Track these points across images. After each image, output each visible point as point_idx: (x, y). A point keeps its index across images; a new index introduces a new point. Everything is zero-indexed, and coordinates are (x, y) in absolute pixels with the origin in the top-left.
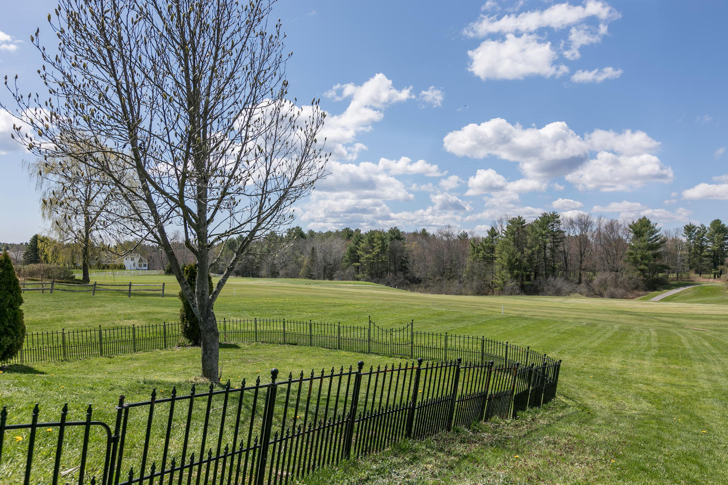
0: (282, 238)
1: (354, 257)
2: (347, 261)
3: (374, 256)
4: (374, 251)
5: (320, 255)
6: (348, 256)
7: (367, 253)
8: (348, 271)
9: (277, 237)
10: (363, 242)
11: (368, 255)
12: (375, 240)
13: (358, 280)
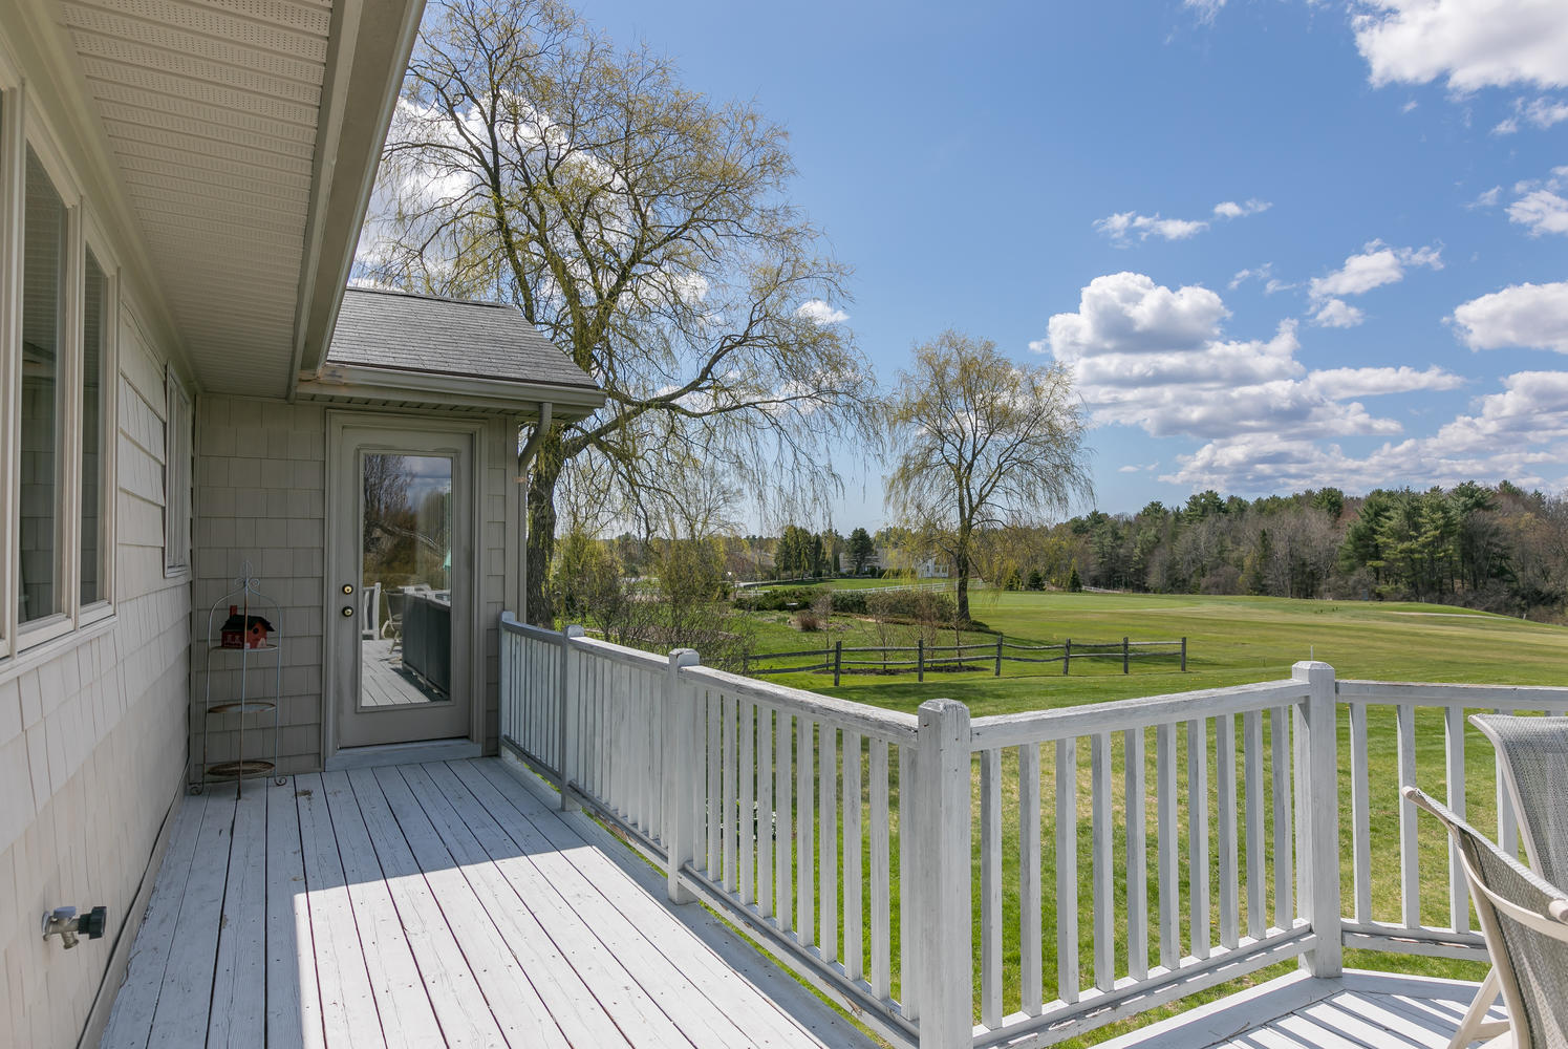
0: (1178, 516)
1: (1366, 547)
2: (1348, 558)
3: (1424, 546)
4: (1421, 535)
5: (1280, 548)
6: (1350, 547)
7: (1402, 539)
8: (1354, 578)
9: (1166, 512)
10: (1389, 518)
11: (1406, 545)
12: (1425, 511)
13: (1380, 597)
